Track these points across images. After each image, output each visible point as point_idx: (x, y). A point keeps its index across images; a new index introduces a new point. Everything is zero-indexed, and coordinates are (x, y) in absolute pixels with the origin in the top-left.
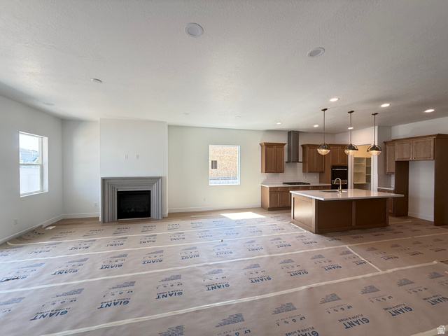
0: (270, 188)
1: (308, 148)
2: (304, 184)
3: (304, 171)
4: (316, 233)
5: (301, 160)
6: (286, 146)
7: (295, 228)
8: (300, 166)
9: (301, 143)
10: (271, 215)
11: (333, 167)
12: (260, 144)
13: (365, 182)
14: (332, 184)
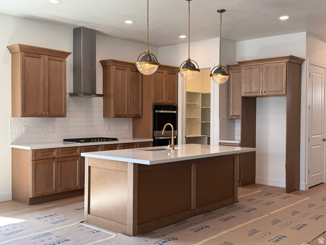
0: (35, 152)
1: (113, 69)
2: (107, 139)
3: (106, 114)
4: (134, 235)
5: (100, 90)
6: (69, 60)
7: (93, 232)
8: (98, 102)
9: (99, 57)
10: (38, 214)
11: (157, 107)
12: (10, 49)
13: (200, 135)
14: (154, 138)
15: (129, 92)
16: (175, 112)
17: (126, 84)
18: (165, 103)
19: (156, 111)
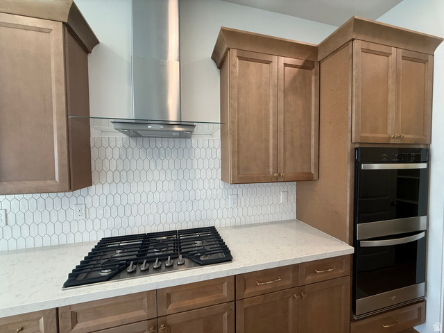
14: (355, 243)
15: (281, 117)
16: (423, 166)
17: (272, 98)
18: (392, 141)
19: (364, 166)
